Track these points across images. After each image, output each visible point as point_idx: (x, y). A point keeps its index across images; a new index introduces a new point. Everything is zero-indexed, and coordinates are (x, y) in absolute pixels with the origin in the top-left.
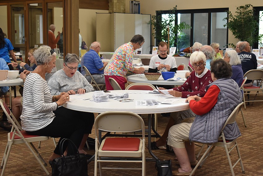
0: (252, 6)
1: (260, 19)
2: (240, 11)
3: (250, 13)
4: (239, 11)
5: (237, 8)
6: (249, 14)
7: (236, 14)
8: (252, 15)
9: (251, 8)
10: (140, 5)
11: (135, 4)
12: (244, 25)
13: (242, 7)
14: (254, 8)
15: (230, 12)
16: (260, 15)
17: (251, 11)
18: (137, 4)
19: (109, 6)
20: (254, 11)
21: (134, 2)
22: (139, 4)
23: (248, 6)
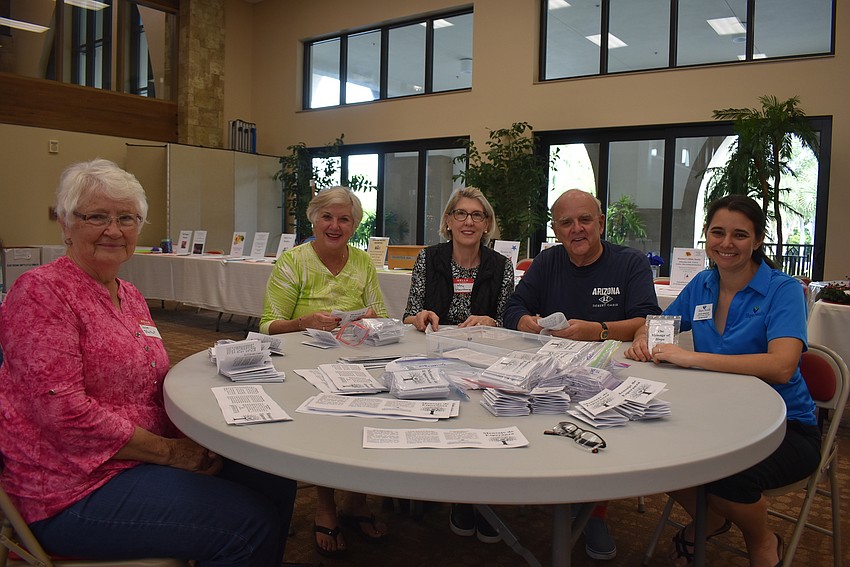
0: (531, 128)
1: (551, 164)
2: (499, 141)
3: (527, 147)
4: (496, 141)
5: (492, 133)
6: (524, 150)
7: (488, 148)
8: (532, 153)
9: (528, 134)
10: (257, 132)
11: (240, 129)
12: (510, 180)
13: (502, 133)
14: (536, 134)
15: (472, 143)
16: (551, 153)
17: (527, 143)
18: (246, 131)
19: (177, 134)
20: (536, 142)
21: (238, 125)
22: (253, 131)
23: (518, 128)
